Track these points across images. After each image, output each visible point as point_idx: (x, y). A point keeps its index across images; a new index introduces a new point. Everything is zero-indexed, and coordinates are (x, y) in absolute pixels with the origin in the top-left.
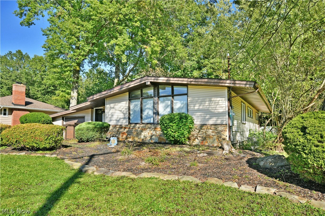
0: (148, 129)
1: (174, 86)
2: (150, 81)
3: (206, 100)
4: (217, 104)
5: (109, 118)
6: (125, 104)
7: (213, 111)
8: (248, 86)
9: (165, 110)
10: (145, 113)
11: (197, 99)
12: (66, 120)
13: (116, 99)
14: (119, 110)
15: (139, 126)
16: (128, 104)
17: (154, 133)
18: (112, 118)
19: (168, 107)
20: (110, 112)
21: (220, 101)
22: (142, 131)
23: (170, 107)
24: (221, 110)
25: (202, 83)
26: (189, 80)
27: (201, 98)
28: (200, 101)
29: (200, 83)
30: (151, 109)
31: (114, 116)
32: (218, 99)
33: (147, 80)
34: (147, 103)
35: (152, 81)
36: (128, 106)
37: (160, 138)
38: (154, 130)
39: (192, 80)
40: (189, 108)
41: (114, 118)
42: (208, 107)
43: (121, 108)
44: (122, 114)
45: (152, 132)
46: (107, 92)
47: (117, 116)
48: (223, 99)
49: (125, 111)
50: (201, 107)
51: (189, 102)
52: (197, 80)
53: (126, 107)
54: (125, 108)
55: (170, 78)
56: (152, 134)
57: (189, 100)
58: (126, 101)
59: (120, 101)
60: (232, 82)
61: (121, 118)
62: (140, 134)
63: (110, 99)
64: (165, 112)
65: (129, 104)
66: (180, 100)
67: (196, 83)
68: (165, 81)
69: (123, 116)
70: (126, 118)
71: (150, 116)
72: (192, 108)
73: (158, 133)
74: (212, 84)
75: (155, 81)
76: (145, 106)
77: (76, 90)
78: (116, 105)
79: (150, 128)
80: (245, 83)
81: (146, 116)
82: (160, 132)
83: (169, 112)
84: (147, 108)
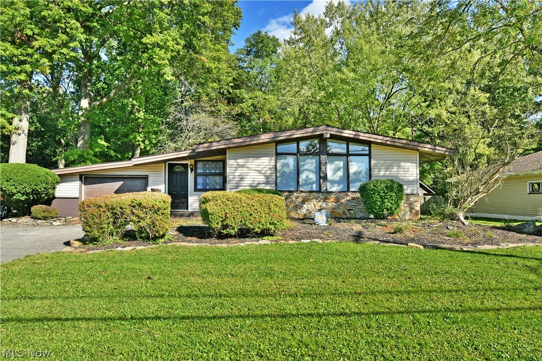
0: (314, 200)
1: (350, 143)
2: (331, 133)
3: (394, 165)
4: (407, 170)
5: (234, 182)
6: (268, 161)
7: (402, 178)
8: (447, 153)
9: (334, 174)
10: (303, 177)
11: (382, 162)
12: (88, 182)
13: (252, 152)
14: (257, 169)
15: (297, 195)
16: (273, 161)
17: (324, 205)
18: (242, 182)
19: (339, 169)
20: (237, 171)
21: (411, 167)
22: (303, 202)
23: (342, 169)
24: (411, 178)
25: (400, 145)
26: (385, 139)
27: (389, 162)
28: (386, 165)
29: (397, 144)
30: (313, 172)
31: (246, 180)
32: (409, 164)
33: (327, 132)
34: (306, 161)
35: (334, 133)
36: (274, 164)
37: (334, 212)
38: (324, 201)
39: (388, 139)
40: (372, 173)
41: (245, 182)
42: (396, 173)
43: (260, 166)
44: (263, 177)
45: (320, 204)
46: (244, 141)
47: (252, 180)
48: (415, 165)
49: (269, 172)
50: (388, 173)
51: (372, 165)
52: (394, 140)
53: (271, 167)
54: (268, 167)
55: (360, 133)
56: (321, 206)
57: (372, 162)
58: (272, 157)
59: (258, 156)
60: (433, 147)
61: (261, 182)
62: (301, 207)
63: (235, 151)
64: (335, 176)
65: (276, 161)
66: (358, 162)
67: (392, 144)
68: (352, 136)
69: (265, 180)
70: (271, 182)
71: (312, 181)
72: (376, 173)
73: (330, 204)
74: (411, 146)
75: (338, 134)
76: (303, 165)
77: (27, 115)
78: (250, 161)
79: (317, 198)
80: (445, 149)
81: (305, 180)
82: (334, 203)
83: (341, 176)
84: (307, 170)
